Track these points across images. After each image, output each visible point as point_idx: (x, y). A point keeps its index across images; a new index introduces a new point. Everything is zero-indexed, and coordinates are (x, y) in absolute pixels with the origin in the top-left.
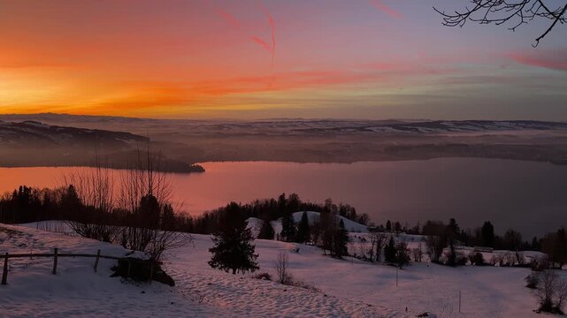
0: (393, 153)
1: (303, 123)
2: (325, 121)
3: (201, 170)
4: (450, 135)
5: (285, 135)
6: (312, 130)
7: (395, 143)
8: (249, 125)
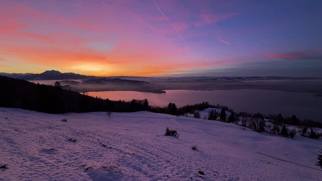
0: (227, 87)
1: (195, 78)
2: (202, 77)
3: (165, 92)
4: (245, 82)
5: (190, 81)
6: (198, 80)
7: (226, 84)
8: (178, 79)
